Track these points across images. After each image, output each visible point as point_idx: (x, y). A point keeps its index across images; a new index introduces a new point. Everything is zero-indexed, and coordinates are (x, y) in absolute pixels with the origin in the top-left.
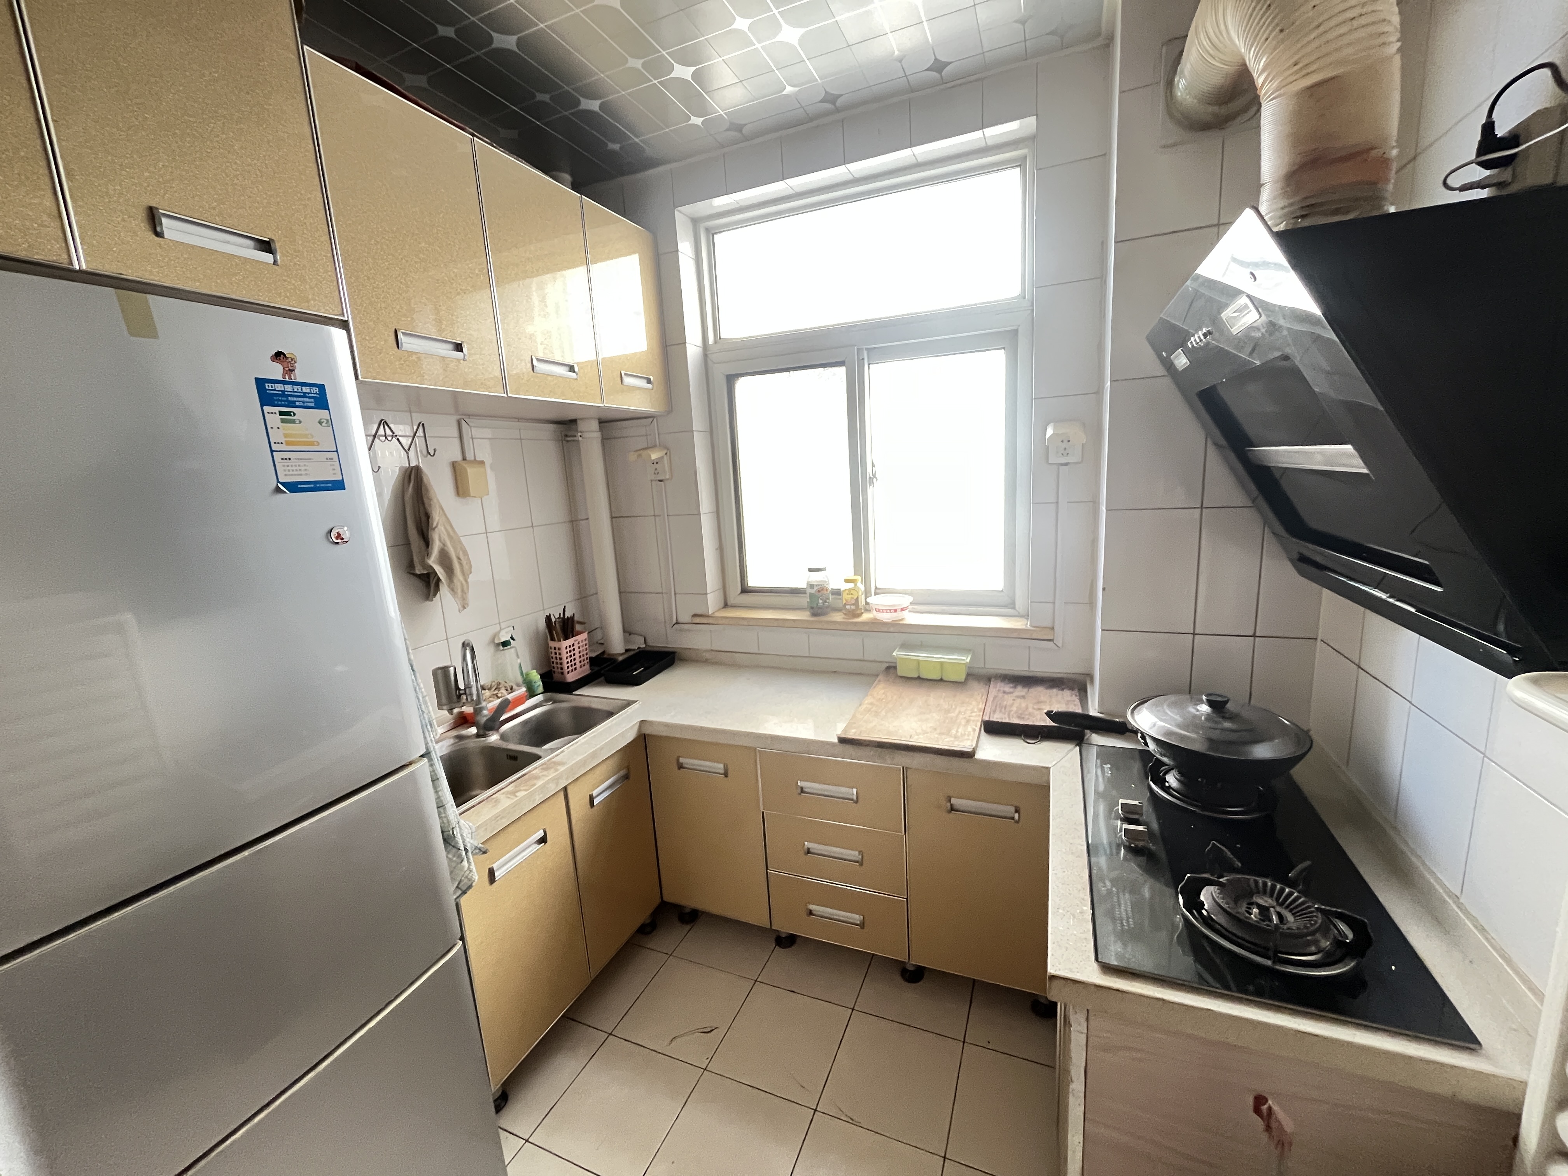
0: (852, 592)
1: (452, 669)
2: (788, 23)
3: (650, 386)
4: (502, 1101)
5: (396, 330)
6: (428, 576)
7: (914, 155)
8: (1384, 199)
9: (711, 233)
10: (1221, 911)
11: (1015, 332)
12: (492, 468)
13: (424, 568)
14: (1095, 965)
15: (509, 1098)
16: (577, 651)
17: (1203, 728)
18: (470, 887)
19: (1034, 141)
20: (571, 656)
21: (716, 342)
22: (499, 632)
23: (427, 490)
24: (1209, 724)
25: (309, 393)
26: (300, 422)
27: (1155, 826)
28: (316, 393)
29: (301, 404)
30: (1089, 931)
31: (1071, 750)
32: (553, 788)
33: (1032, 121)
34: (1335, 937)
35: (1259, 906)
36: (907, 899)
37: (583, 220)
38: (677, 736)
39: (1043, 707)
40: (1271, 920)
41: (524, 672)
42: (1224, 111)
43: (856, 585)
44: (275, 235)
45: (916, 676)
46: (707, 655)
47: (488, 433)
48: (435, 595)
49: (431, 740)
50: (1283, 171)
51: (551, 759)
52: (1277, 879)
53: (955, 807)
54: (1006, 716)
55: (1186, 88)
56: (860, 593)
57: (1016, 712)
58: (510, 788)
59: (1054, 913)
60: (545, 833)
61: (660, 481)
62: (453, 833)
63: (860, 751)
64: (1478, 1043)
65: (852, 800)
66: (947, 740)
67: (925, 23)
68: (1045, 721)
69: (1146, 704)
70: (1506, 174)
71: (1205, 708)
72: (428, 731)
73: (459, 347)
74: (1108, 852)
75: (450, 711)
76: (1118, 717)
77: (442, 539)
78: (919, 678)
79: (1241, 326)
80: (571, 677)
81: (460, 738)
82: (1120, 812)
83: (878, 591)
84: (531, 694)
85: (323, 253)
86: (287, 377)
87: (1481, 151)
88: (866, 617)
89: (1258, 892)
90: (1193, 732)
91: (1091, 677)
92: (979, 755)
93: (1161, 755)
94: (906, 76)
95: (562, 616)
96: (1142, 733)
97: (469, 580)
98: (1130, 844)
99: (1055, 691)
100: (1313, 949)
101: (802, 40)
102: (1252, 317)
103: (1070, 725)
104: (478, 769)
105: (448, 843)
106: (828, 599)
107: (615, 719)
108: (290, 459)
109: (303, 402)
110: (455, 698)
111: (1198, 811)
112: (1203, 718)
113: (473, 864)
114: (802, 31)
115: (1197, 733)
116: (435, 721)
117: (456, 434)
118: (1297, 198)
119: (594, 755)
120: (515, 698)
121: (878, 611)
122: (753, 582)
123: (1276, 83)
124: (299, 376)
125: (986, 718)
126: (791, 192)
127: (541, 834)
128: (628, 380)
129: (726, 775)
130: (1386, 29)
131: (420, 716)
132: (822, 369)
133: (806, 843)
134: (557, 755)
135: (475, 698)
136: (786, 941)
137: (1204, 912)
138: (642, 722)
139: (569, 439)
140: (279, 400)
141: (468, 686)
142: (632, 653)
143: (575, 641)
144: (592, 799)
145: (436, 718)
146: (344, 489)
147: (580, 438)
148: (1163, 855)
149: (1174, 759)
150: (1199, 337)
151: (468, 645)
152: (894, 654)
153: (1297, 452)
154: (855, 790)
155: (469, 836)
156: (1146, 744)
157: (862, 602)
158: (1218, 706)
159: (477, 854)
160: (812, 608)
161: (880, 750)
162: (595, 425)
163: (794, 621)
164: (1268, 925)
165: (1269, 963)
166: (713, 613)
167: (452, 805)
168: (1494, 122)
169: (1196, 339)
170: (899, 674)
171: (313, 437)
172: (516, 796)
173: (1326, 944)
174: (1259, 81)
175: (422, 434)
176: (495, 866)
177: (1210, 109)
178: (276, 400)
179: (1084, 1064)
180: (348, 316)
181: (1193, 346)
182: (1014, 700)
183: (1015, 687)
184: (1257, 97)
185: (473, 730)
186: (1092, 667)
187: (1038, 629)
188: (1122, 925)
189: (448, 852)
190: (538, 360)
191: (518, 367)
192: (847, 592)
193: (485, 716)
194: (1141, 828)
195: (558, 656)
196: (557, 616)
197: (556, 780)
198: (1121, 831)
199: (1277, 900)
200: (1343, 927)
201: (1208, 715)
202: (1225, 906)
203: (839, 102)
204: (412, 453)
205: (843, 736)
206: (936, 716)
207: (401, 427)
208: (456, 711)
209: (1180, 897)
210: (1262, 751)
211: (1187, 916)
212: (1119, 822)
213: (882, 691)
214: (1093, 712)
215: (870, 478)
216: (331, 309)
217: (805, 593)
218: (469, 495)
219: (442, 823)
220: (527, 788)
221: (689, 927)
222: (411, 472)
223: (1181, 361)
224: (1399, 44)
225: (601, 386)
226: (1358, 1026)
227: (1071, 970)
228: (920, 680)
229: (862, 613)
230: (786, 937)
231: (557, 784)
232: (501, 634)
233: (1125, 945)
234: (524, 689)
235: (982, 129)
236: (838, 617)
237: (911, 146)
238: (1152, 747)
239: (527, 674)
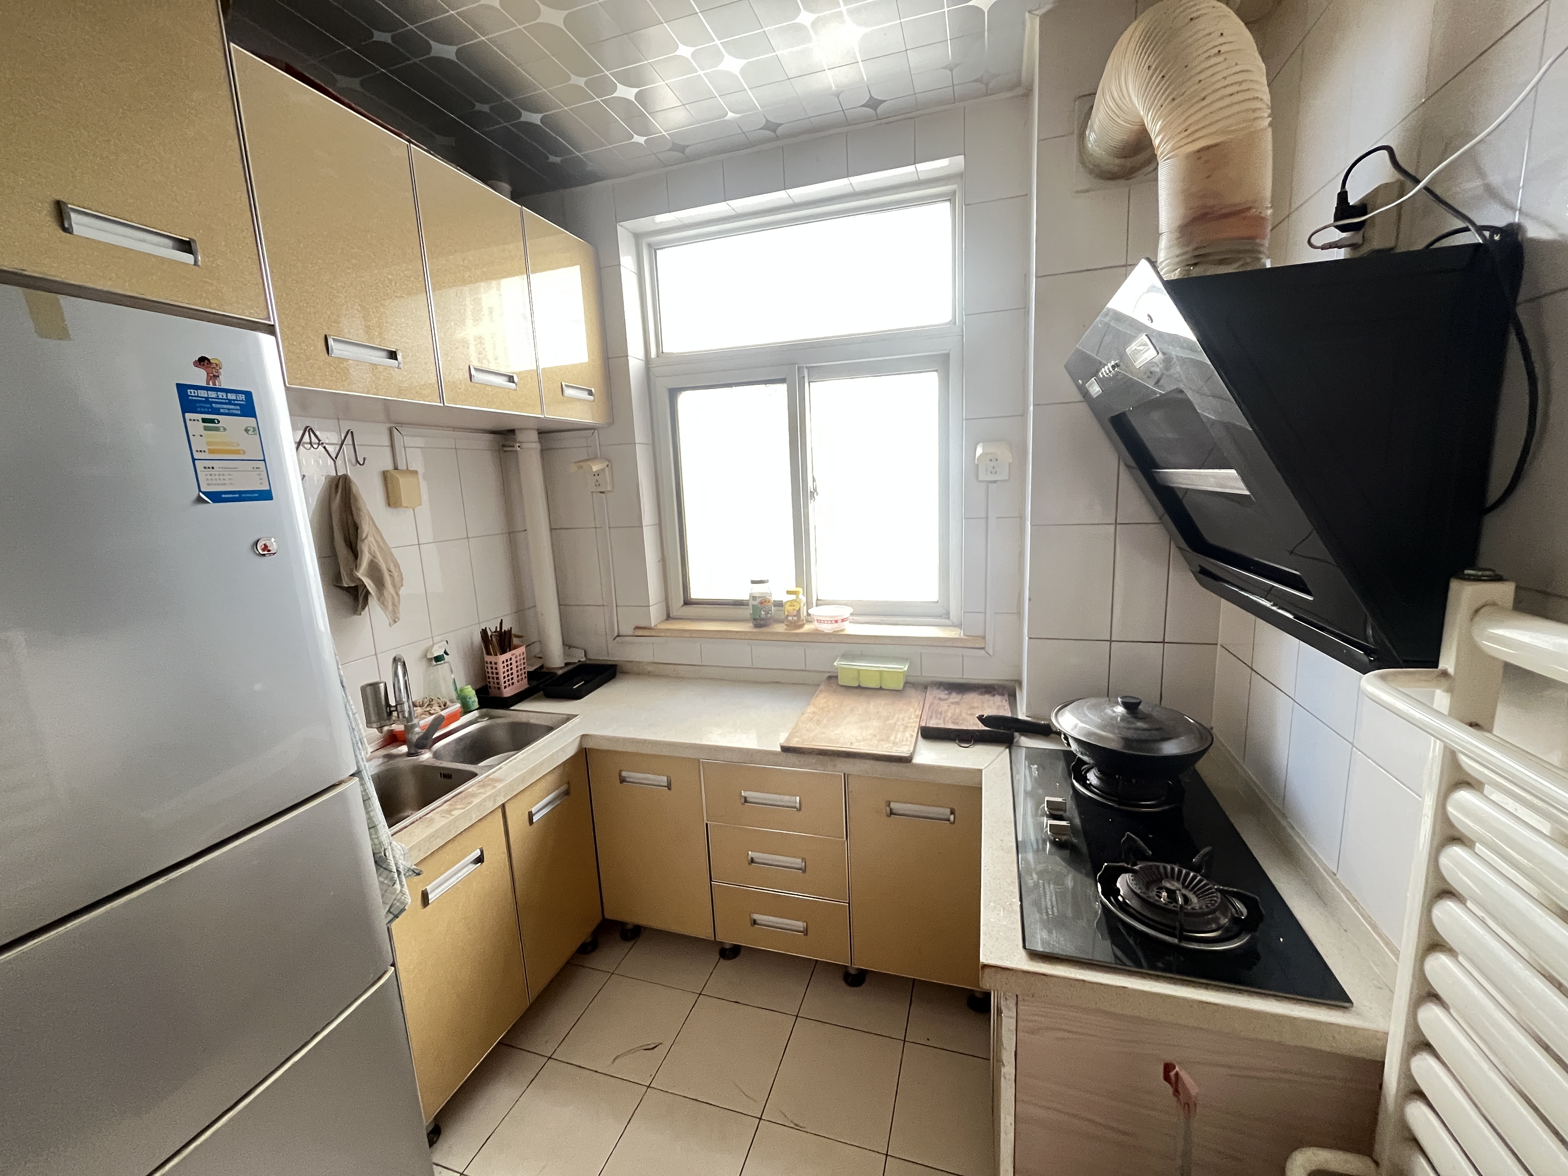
0: (795, 603)
1: (382, 686)
2: (729, 53)
3: (591, 398)
4: (435, 1134)
5: (326, 336)
6: (356, 588)
7: (851, 184)
8: (1260, 252)
9: (653, 249)
10: (1135, 897)
11: (947, 356)
12: (425, 478)
13: (353, 581)
14: (1023, 953)
15: (442, 1130)
16: (514, 666)
17: (1119, 727)
18: (403, 910)
19: (962, 179)
20: (508, 671)
21: (658, 356)
22: (432, 647)
23: (356, 500)
24: (1122, 724)
25: (234, 400)
26: (225, 429)
27: (1077, 821)
28: (242, 401)
29: (227, 411)
30: (1017, 921)
31: (1002, 753)
32: (491, 806)
33: (960, 159)
34: (1232, 915)
35: (1168, 890)
36: (849, 903)
37: (523, 231)
38: (620, 749)
39: (975, 712)
40: (1176, 901)
41: (458, 687)
42: (1129, 163)
43: (797, 597)
44: (196, 235)
45: (857, 685)
46: (650, 668)
47: (420, 442)
48: (363, 608)
49: (362, 759)
50: (1178, 223)
51: (488, 776)
52: (1183, 865)
53: (894, 811)
54: (942, 721)
55: (1096, 141)
56: (802, 605)
57: (951, 718)
58: (445, 807)
59: (985, 908)
60: (482, 852)
61: (601, 492)
62: (385, 855)
63: (803, 759)
64: (1349, 1000)
65: (795, 807)
66: (886, 746)
67: (860, 63)
68: (976, 725)
69: (1068, 707)
70: (1357, 237)
71: (1120, 710)
72: (359, 749)
73: (393, 355)
74: (1035, 846)
75: (380, 729)
76: (1043, 720)
77: (372, 552)
78: (859, 687)
79: (1142, 361)
80: (508, 692)
81: (390, 757)
82: (1046, 809)
83: (819, 602)
84: (466, 710)
85: (248, 255)
86: (211, 383)
87: (1337, 218)
88: (807, 628)
89: (1167, 877)
90: (1110, 732)
91: (1020, 683)
92: (917, 760)
93: (1082, 754)
94: (843, 110)
95: (498, 630)
96: (1065, 735)
97: (400, 593)
98: (1055, 839)
99: (987, 697)
100: (1214, 926)
101: (743, 71)
102: (1150, 354)
103: (999, 728)
104: (409, 789)
105: (379, 865)
106: (771, 610)
107: (555, 734)
108: (213, 468)
109: (229, 409)
110: (385, 714)
111: (1116, 806)
112: (1119, 719)
113: (406, 886)
114: (744, 62)
115: (1114, 733)
116: (365, 739)
117: (387, 442)
118: (1189, 248)
119: (532, 771)
120: (449, 715)
121: (819, 621)
122: (696, 594)
123: (1169, 146)
124: (224, 382)
125: (923, 724)
126: (733, 213)
127: (477, 853)
128: (569, 392)
129: (669, 787)
130: (1258, 105)
131: (351, 734)
132: (764, 385)
133: (750, 853)
134: (494, 772)
135: (407, 715)
136: (730, 953)
137: (1120, 898)
138: (583, 736)
139: (505, 449)
140: (202, 407)
141: (399, 703)
142: (570, 667)
143: (512, 655)
144: (531, 815)
145: (366, 736)
146: (272, 499)
147: (519, 449)
148: (1084, 849)
149: (1093, 758)
150: (1108, 369)
151: (400, 660)
152: (835, 664)
153: (1194, 474)
154: (798, 798)
155: (402, 857)
156: (1069, 744)
157: (804, 613)
158: (1131, 707)
159: (410, 876)
160: (755, 619)
161: (821, 757)
162: (534, 436)
163: (737, 632)
164: (1174, 907)
165: (1176, 941)
166: (656, 625)
167: (384, 826)
168: (1347, 192)
169: (1106, 371)
170: (840, 683)
171: (238, 445)
172: (452, 815)
173: (1224, 921)
174: (1156, 142)
175: (351, 443)
176: (429, 888)
177: (1117, 161)
178: (199, 407)
179: (1014, 1049)
180: (274, 320)
181: (1104, 376)
182: (948, 706)
183: (950, 693)
184: (1154, 156)
185: (404, 749)
186: (1020, 673)
187: (971, 638)
188: (1047, 913)
189: (379, 875)
190: (476, 369)
191: (456, 374)
192: (789, 603)
193: (418, 733)
194: (1064, 823)
195: (495, 671)
196: (493, 630)
197: (494, 797)
198: (1047, 827)
199: (1183, 884)
200: (1239, 905)
201: (1123, 716)
202: (1138, 891)
203: (780, 131)
204: (339, 461)
205: (786, 745)
206: (875, 723)
207: (328, 434)
208: (386, 728)
209: (1099, 885)
210: (1171, 748)
211: (1105, 903)
212: (1045, 819)
213: (824, 700)
214: (1022, 716)
215: (811, 492)
216: (257, 313)
217: (748, 605)
218: (401, 506)
219: (374, 844)
220: (463, 806)
221: (632, 943)
222: (339, 481)
223: (1095, 389)
224: (1270, 119)
225: (541, 397)
226: (1251, 993)
227: (1001, 959)
228: (860, 689)
229: (804, 624)
230: (730, 949)
231: (495, 802)
232: (434, 649)
233: (1050, 932)
234: (458, 705)
235: (914, 164)
236: (780, 628)
237: (848, 176)
238: (1074, 747)
239: (461, 690)
